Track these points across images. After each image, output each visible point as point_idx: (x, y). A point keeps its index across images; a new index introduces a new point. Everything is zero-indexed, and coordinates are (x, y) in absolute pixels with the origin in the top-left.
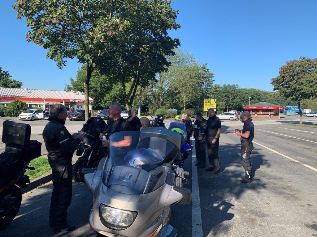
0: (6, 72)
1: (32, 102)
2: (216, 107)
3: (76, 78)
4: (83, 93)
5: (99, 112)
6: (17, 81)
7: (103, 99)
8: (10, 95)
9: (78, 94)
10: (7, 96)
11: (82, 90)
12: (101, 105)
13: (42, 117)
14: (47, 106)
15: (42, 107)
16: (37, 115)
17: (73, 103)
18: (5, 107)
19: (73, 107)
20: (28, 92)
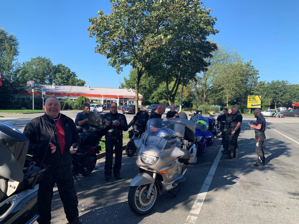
0: (74, 73)
1: (93, 98)
2: (260, 104)
3: (129, 77)
4: (134, 90)
5: (147, 107)
6: (82, 80)
7: (151, 95)
8: (77, 92)
9: (130, 91)
10: (75, 93)
11: (133, 88)
12: (150, 101)
13: (102, 111)
14: (105, 101)
15: (101, 102)
16: (97, 109)
17: (126, 99)
18: (73, 102)
19: (126, 102)
20: (91, 90)
